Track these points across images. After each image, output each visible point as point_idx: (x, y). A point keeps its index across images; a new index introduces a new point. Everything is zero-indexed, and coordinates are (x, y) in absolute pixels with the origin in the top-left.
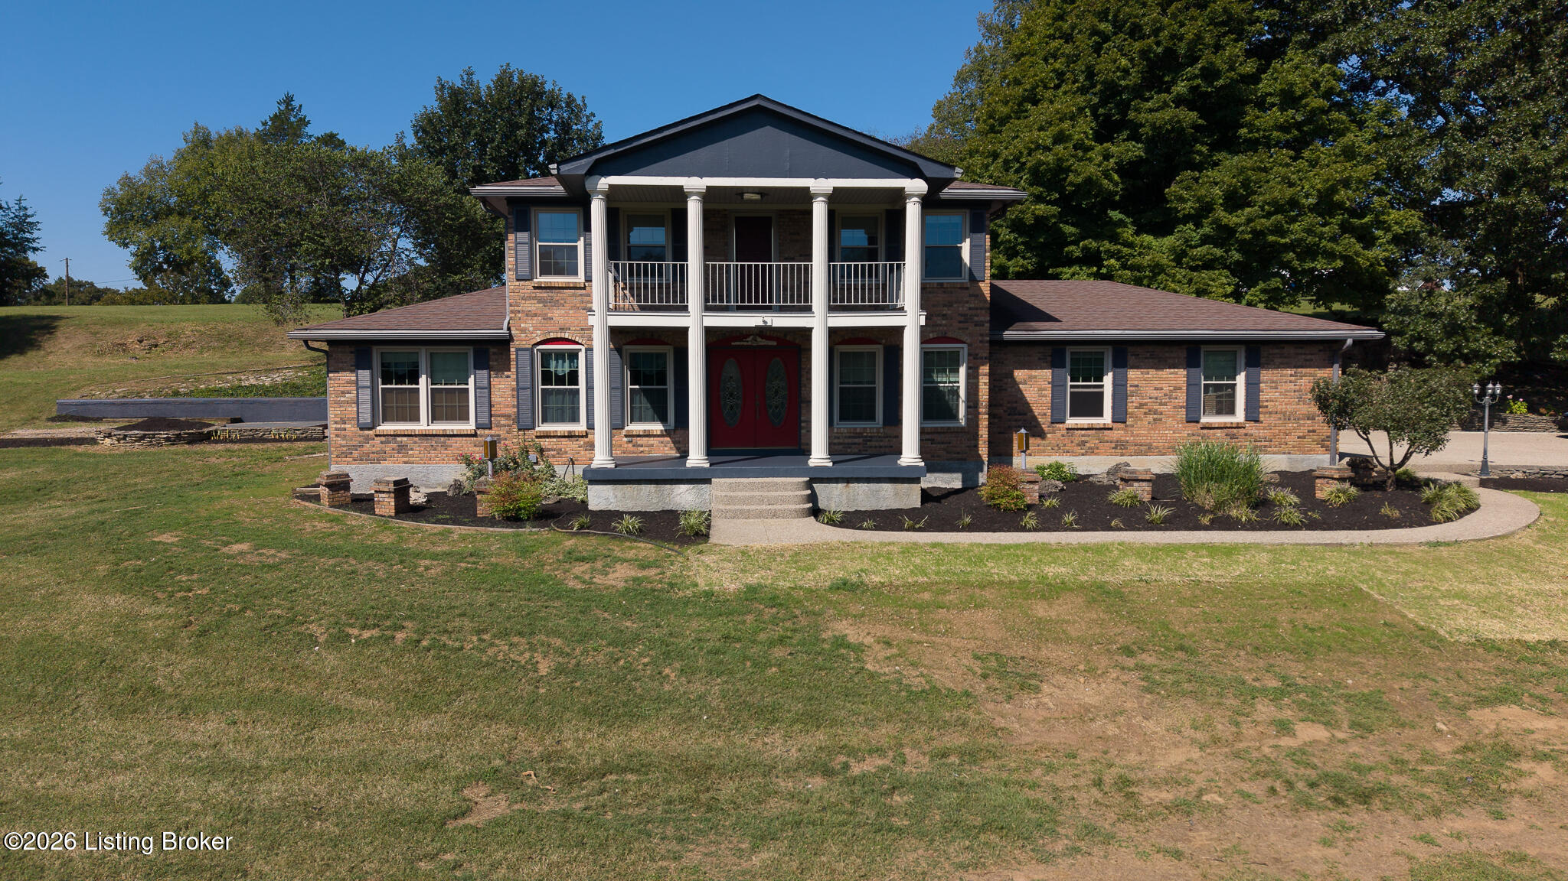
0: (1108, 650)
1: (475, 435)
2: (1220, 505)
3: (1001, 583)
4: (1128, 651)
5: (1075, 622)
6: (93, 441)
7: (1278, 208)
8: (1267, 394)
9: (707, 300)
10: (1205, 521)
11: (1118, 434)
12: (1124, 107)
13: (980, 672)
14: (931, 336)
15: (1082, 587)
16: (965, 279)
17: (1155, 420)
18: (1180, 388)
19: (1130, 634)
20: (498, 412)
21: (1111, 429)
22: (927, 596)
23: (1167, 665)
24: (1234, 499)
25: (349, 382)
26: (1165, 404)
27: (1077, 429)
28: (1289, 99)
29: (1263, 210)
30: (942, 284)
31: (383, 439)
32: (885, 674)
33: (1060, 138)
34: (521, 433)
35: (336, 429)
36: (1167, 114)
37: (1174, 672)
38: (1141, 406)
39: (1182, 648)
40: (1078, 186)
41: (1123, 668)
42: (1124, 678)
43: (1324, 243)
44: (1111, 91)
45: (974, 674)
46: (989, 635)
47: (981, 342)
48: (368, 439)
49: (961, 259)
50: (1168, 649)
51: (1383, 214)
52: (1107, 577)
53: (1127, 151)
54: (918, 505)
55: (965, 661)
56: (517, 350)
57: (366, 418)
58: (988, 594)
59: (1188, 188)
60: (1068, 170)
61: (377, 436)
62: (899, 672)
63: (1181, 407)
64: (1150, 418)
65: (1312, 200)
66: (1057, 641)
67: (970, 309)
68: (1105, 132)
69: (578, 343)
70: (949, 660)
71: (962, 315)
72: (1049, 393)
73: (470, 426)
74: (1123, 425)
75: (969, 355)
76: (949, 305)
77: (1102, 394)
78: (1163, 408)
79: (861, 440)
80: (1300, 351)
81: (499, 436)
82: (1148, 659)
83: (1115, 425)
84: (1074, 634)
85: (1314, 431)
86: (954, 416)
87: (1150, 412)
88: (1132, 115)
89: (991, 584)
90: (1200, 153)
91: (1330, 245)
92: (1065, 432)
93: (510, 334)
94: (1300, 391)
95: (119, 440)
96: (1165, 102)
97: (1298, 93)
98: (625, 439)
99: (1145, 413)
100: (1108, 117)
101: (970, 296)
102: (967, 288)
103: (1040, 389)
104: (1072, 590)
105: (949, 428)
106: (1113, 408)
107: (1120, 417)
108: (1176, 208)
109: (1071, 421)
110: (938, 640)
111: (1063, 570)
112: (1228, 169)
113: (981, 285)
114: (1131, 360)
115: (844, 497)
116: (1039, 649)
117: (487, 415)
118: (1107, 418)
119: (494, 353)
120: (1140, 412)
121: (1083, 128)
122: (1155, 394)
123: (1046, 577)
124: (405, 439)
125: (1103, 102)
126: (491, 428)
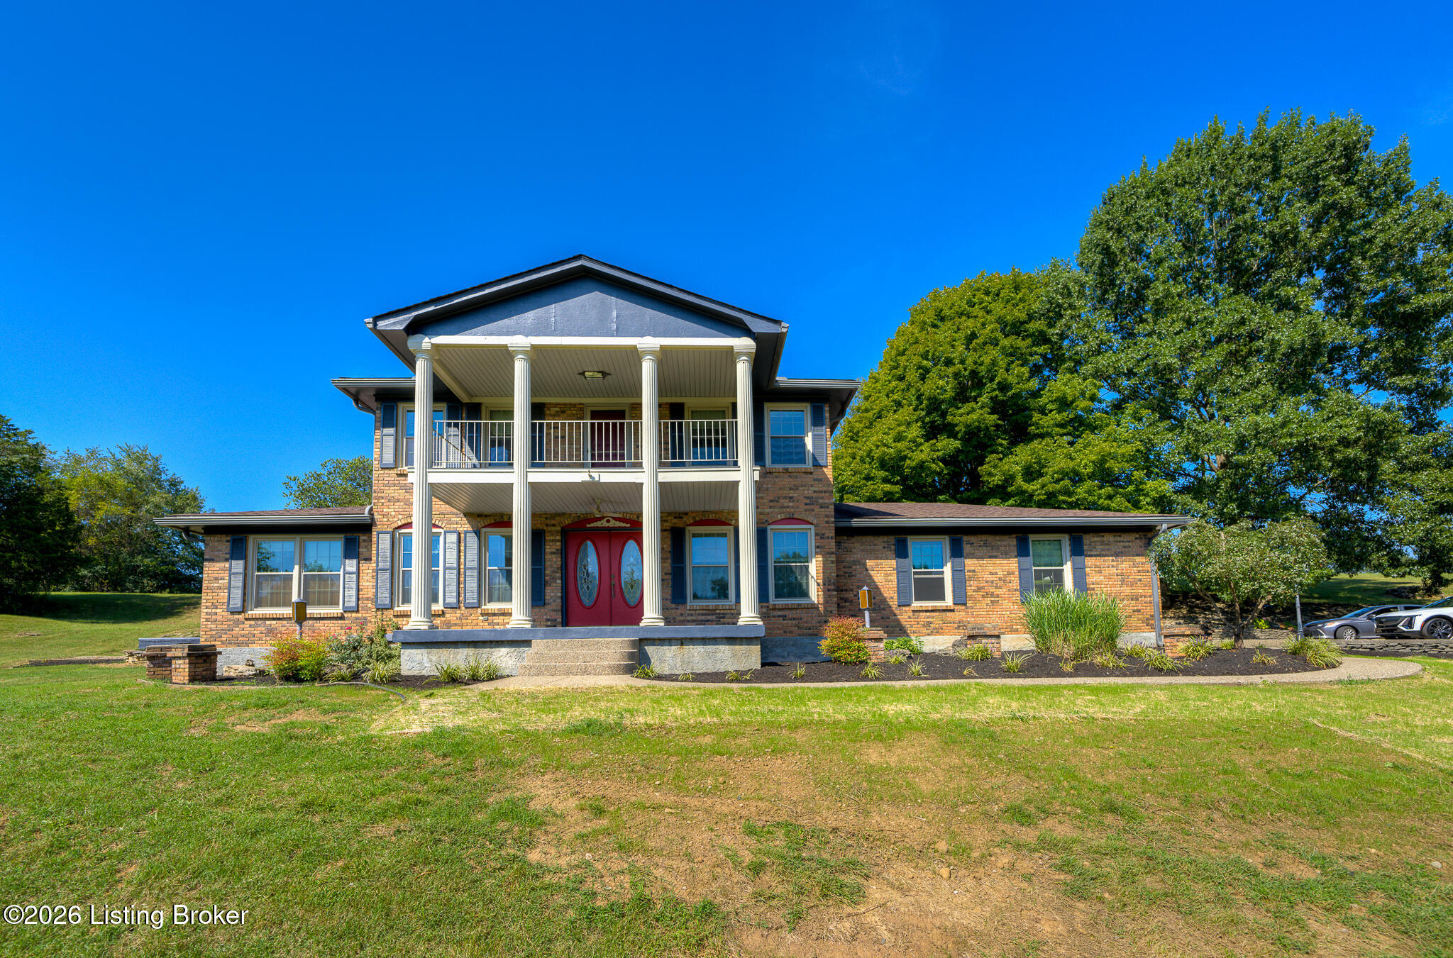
0: (985, 814)
1: (342, 618)
3: (821, 722)
4: (1019, 815)
5: (927, 770)
6: (122, 661)
7: (1064, 474)
8: (1092, 578)
9: (534, 458)
10: (1068, 668)
11: (960, 614)
12: (944, 415)
13: (748, 858)
14: (779, 517)
15: (935, 726)
16: (809, 465)
17: (992, 602)
18: (1013, 573)
19: (1018, 790)
20: (364, 596)
21: (953, 611)
22: (708, 740)
23: (1100, 840)
24: (1098, 647)
25: (223, 569)
26: (1000, 588)
27: (922, 611)
28: (1064, 404)
29: (1053, 478)
30: (787, 469)
31: (253, 623)
33: (899, 438)
34: (379, 613)
35: (207, 614)
36: (974, 416)
37: (1114, 852)
38: (979, 589)
39: (1112, 809)
40: (914, 468)
41: (1018, 847)
42: (1025, 865)
43: (1101, 501)
44: (935, 406)
45: (737, 864)
46: (786, 792)
47: (827, 522)
48: (237, 623)
49: (804, 445)
50: (1087, 810)
51: (1141, 483)
52: (968, 715)
53: (948, 444)
54: (759, 666)
55: (728, 840)
56: (378, 533)
57: (237, 602)
58: (799, 737)
59: (995, 467)
60: (905, 457)
61: (246, 619)
63: (1016, 590)
64: (988, 600)
65: (1090, 470)
66: (897, 800)
67: (814, 492)
68: (932, 432)
69: (440, 527)
70: (699, 837)
71: (808, 498)
72: (894, 578)
73: (337, 610)
74: (963, 607)
75: (817, 535)
76: (796, 488)
77: (943, 579)
78: (998, 591)
79: (714, 617)
80: (1119, 539)
81: (365, 618)
82: (1061, 830)
83: (957, 607)
84: (925, 787)
85: (1139, 611)
86: (805, 594)
87: (987, 594)
88: (949, 418)
89: (807, 724)
90: (1001, 445)
91: (1106, 502)
92: (911, 614)
93: (373, 519)
94: (1122, 574)
95: (138, 658)
96: (973, 408)
97: (1070, 399)
98: (481, 618)
99: (983, 596)
100: (933, 422)
101: (815, 480)
102: (811, 473)
103: (887, 575)
104: (917, 729)
105: (799, 605)
106: (954, 591)
107: (960, 599)
108: (987, 481)
109: (916, 605)
110: (693, 802)
111: (908, 707)
112: (1023, 454)
113: (825, 470)
114: (967, 549)
115: (678, 659)
116: (867, 813)
117: (354, 599)
118: (949, 601)
119: (364, 541)
120: (978, 595)
121: (915, 431)
122: (990, 578)
123: (886, 715)
124: (274, 622)
125: (928, 414)
126: (358, 611)
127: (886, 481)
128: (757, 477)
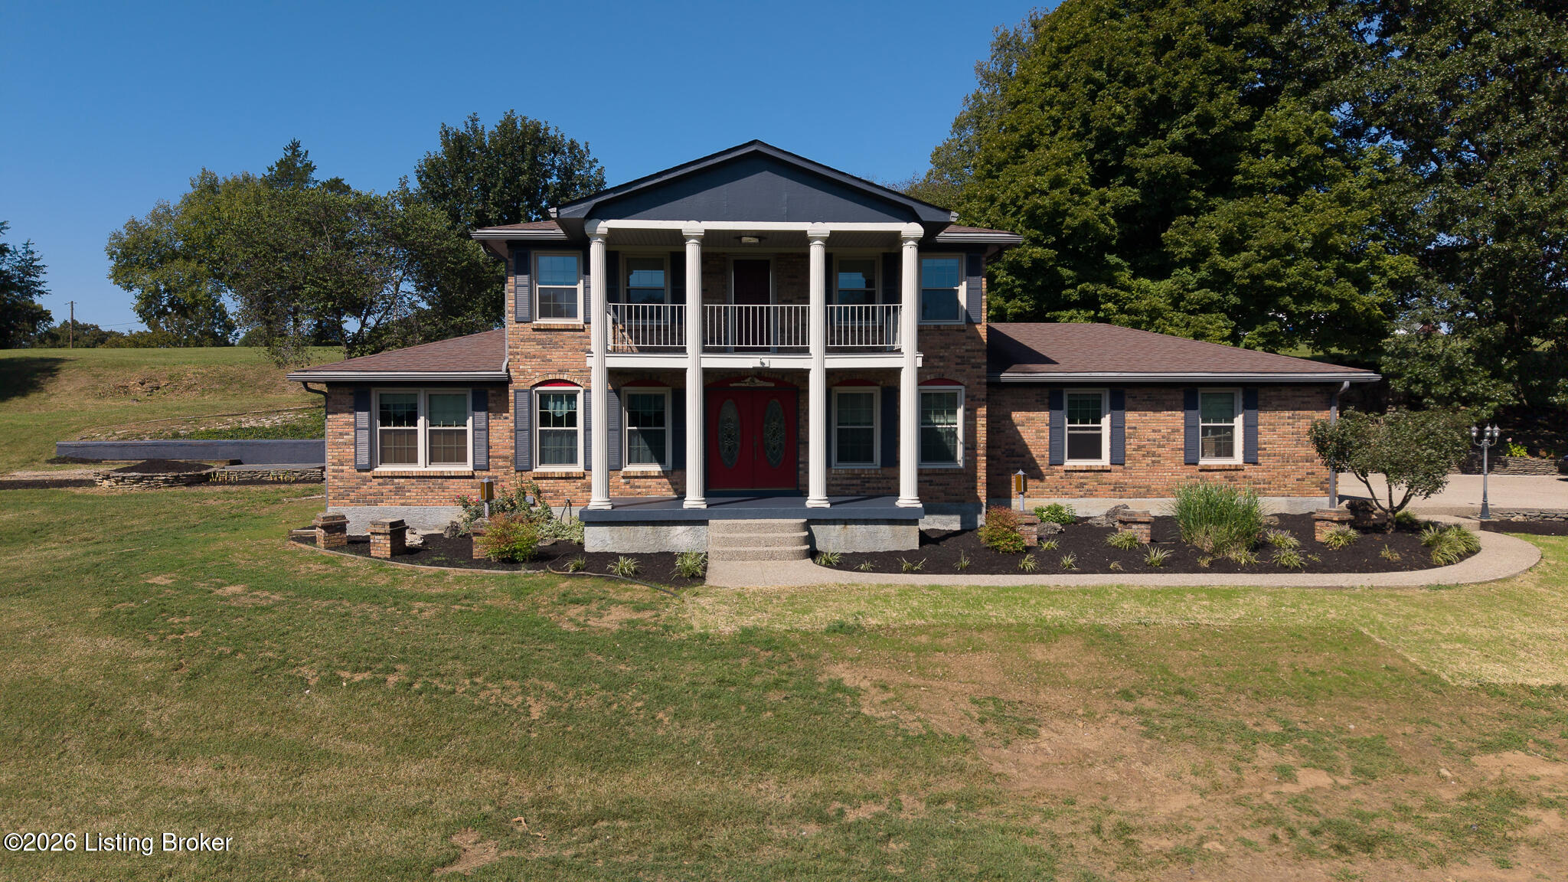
0: (1107, 694)
1: (473, 477)
2: (1218, 548)
3: (999, 626)
4: (1127, 695)
5: (1073, 666)
6: (91, 483)
7: (1274, 252)
8: (1264, 436)
9: (705, 342)
10: (1205, 563)
11: (1116, 476)
12: (1120, 153)
13: (977, 716)
14: (928, 378)
15: (1080, 630)
16: (962, 321)
17: (1153, 462)
18: (1178, 431)
19: (1129, 678)
20: (495, 454)
21: (1109, 471)
22: (924, 639)
23: (1167, 709)
24: (1233, 542)
25: (348, 424)
26: (1163, 446)
27: (1076, 471)
28: (1283, 146)
29: (1259, 255)
30: (939, 326)
31: (381, 480)
32: (882, 719)
33: (1057, 183)
34: (519, 474)
35: (334, 471)
36: (1162, 160)
37: (1173, 716)
38: (1139, 448)
39: (1181, 692)
40: (1075, 230)
41: (1122, 713)
42: (1124, 722)
43: (1320, 286)
44: (1107, 138)
45: (972, 718)
46: (987, 679)
47: (979, 383)
48: (365, 480)
49: (958, 302)
50: (1166, 693)
51: (1378, 258)
52: (1105, 620)
53: (1123, 195)
54: (916, 546)
55: (962, 706)
56: (516, 392)
57: (364, 459)
58: (986, 637)
59: (1184, 233)
60: (1065, 213)
61: (374, 477)
62: (895, 717)
63: (1180, 449)
64: (1149, 460)
65: (1307, 245)
66: (1055, 685)
67: (967, 351)
68: (1101, 177)
69: (576, 385)
70: (946, 704)
71: (959, 357)
72: (1047, 434)
73: (467, 468)
74: (1121, 467)
75: (967, 396)
76: (946, 347)
77: (1100, 435)
78: (1161, 450)
79: (859, 482)
80: (1298, 393)
81: (496, 477)
82: (1147, 703)
83: (1114, 467)
84: (1072, 678)
85: (1313, 474)
86: (952, 458)
87: (1148, 454)
88: (1127, 161)
89: (989, 627)
90: (1196, 199)
91: (1326, 288)
92: (1063, 474)
93: (509, 376)
94: (1298, 433)
95: (117, 482)
96: (1160, 148)
97: (1292, 140)
98: (623, 481)
99: (1144, 456)
100: (1104, 162)
101: (968, 338)
102: (964, 331)
103: (1038, 431)
104: (1070, 633)
105: (947, 470)
106: (1112, 450)
107: (1118, 459)
108: (1173, 252)
109: (1070, 463)
110: (935, 684)
111: (1062, 613)
112: (1224, 214)
113: (978, 327)
114: (1129, 402)
115: (842, 538)
116: (1038, 693)
117: (484, 457)
118: (1105, 460)
119: (493, 395)
120: (1138, 455)
121: (1080, 172)
122: (1153, 436)
123: (1043, 620)
124: (403, 480)
125: (1099, 148)
126: (488, 470)
127: (1036, 242)
128: (920, 364)
